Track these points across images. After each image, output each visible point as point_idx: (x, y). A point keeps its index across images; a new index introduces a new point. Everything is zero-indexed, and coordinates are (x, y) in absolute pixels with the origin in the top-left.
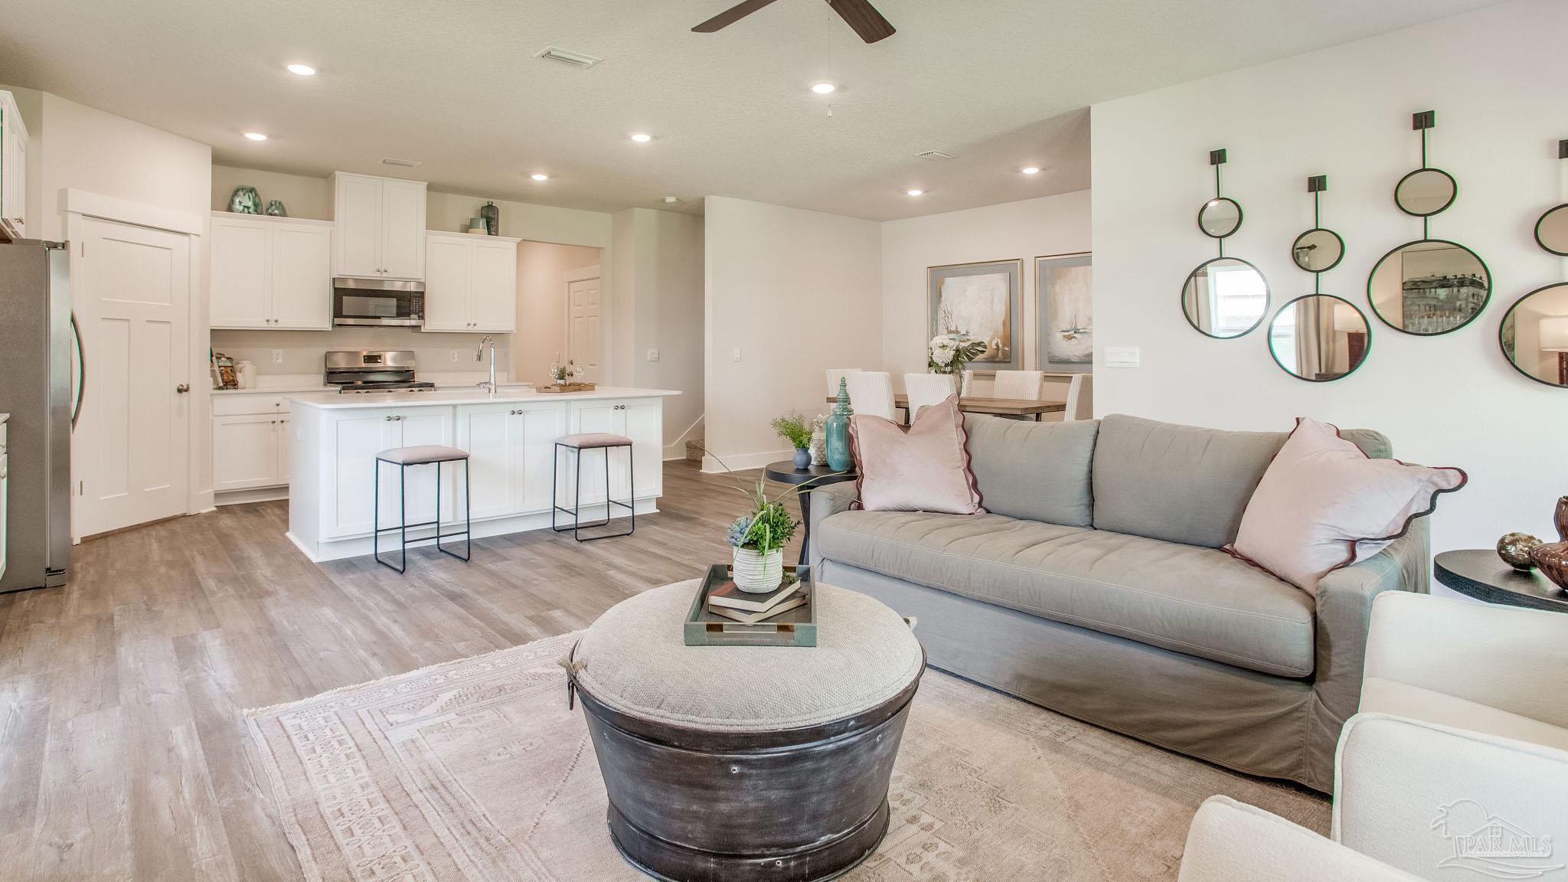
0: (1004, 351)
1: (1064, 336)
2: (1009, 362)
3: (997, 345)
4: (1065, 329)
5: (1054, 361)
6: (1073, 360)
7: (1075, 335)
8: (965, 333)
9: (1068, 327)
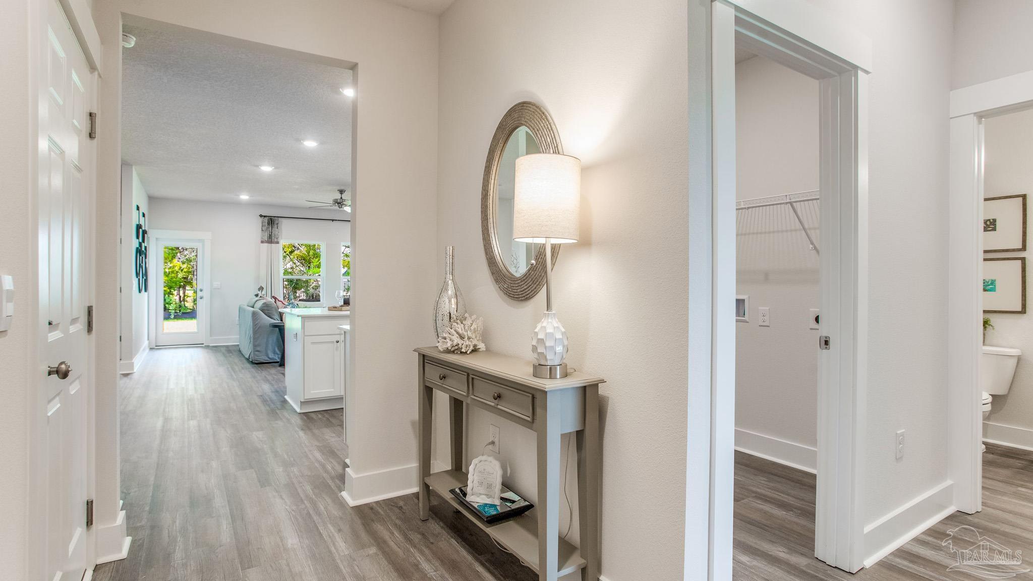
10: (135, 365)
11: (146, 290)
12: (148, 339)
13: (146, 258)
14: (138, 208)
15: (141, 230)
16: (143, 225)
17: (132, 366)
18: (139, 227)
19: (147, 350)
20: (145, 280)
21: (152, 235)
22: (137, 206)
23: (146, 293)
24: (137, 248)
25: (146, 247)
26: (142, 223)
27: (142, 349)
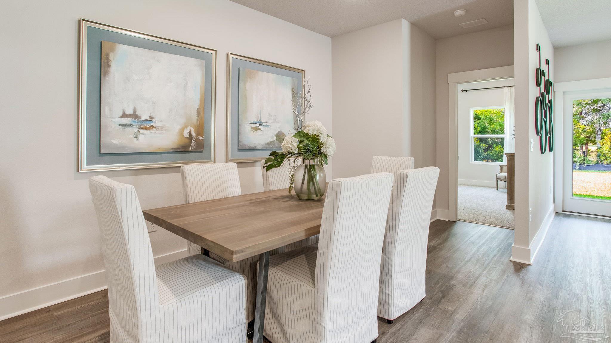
0: (197, 140)
1: (253, 128)
2: (201, 152)
3: (190, 133)
4: (252, 122)
5: (242, 149)
6: (258, 148)
7: (260, 127)
8: (147, 118)
9: (256, 120)
10: (531, 252)
11: (550, 150)
12: (554, 202)
13: (550, 113)
14: (538, 48)
15: (543, 78)
16: (546, 71)
17: (528, 253)
18: (539, 73)
19: (553, 215)
20: (550, 138)
21: (558, 88)
22: (537, 45)
23: (552, 154)
24: (537, 99)
25: (550, 102)
26: (544, 68)
27: (547, 215)
